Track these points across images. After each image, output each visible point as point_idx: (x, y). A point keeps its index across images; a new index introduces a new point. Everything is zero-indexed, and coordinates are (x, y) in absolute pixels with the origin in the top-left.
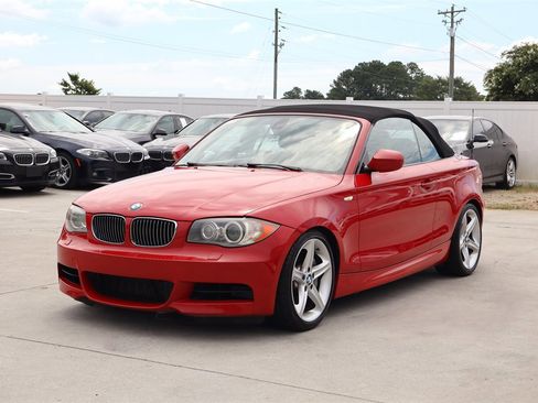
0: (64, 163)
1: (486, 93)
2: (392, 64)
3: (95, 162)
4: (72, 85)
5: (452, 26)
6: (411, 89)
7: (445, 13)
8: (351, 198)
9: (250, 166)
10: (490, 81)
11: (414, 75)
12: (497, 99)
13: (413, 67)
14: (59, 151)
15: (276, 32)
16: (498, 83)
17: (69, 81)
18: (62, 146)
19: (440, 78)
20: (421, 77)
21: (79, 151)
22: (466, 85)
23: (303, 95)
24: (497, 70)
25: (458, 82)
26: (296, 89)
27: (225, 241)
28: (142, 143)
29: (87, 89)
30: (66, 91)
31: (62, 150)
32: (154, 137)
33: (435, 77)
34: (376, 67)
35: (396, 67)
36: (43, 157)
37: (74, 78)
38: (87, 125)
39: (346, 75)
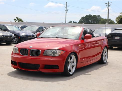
0: (16, 38)
1: (116, 23)
2: (94, 15)
3: (23, 38)
4: (17, 20)
5: (108, 6)
6: (98, 21)
7: (106, 3)
8: (80, 45)
9: (56, 38)
10: (117, 20)
11: (99, 18)
12: (119, 24)
13: (99, 16)
14: (15, 35)
15: (66, 7)
16: (119, 20)
17: (16, 19)
18: (16, 34)
19: (105, 19)
20: (101, 18)
21: (19, 35)
22: (112, 21)
23: (72, 23)
24: (119, 17)
25: (110, 20)
26: (71, 21)
27: (52, 55)
28: (34, 33)
29: (21, 21)
30: (15, 21)
31: (16, 35)
32: (37, 32)
33: (104, 19)
34: (90, 16)
35: (95, 16)
36: (11, 36)
37: (17, 18)
38: (21, 29)
39: (83, 18)
